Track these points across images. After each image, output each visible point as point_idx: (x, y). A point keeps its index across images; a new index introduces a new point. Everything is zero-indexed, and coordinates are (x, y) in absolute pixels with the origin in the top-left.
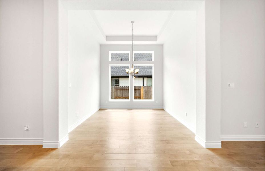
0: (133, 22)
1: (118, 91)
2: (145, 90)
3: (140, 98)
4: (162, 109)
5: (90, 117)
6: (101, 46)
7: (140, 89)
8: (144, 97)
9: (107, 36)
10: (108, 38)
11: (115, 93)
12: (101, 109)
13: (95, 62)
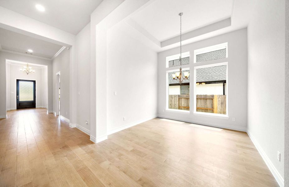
0: (180, 14)
1: (183, 99)
2: (220, 100)
3: (212, 111)
4: (245, 133)
5: (141, 124)
6: (158, 53)
7: (212, 99)
8: (219, 110)
9: (161, 42)
10: (163, 43)
11: (179, 102)
12: (158, 118)
13: (150, 71)
